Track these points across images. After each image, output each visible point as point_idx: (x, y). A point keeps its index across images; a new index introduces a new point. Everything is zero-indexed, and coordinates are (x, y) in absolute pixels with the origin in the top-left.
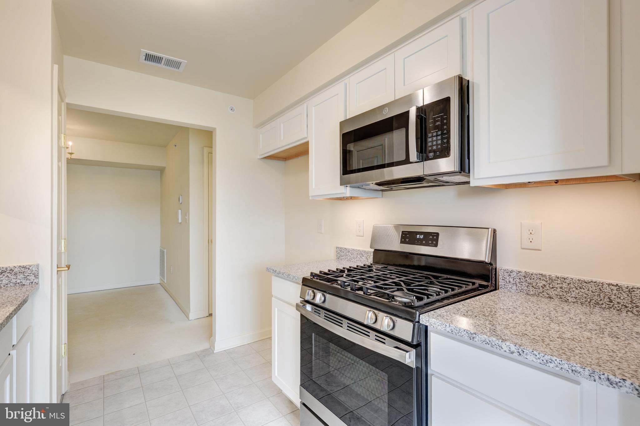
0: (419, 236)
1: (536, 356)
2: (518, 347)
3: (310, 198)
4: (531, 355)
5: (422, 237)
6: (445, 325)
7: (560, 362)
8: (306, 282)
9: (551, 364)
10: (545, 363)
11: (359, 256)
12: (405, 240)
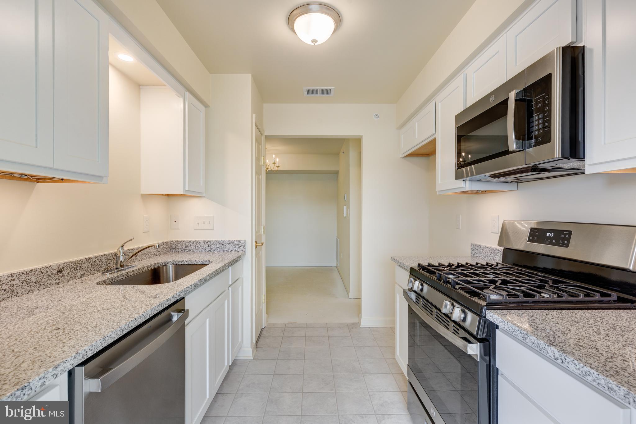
0: (549, 235)
1: (576, 366)
2: (561, 354)
3: (438, 194)
4: (572, 364)
5: (552, 235)
6: (504, 322)
7: (597, 376)
8: (413, 272)
9: (590, 377)
10: (583, 374)
11: (492, 255)
12: (533, 238)
